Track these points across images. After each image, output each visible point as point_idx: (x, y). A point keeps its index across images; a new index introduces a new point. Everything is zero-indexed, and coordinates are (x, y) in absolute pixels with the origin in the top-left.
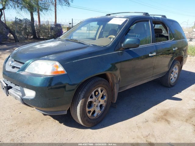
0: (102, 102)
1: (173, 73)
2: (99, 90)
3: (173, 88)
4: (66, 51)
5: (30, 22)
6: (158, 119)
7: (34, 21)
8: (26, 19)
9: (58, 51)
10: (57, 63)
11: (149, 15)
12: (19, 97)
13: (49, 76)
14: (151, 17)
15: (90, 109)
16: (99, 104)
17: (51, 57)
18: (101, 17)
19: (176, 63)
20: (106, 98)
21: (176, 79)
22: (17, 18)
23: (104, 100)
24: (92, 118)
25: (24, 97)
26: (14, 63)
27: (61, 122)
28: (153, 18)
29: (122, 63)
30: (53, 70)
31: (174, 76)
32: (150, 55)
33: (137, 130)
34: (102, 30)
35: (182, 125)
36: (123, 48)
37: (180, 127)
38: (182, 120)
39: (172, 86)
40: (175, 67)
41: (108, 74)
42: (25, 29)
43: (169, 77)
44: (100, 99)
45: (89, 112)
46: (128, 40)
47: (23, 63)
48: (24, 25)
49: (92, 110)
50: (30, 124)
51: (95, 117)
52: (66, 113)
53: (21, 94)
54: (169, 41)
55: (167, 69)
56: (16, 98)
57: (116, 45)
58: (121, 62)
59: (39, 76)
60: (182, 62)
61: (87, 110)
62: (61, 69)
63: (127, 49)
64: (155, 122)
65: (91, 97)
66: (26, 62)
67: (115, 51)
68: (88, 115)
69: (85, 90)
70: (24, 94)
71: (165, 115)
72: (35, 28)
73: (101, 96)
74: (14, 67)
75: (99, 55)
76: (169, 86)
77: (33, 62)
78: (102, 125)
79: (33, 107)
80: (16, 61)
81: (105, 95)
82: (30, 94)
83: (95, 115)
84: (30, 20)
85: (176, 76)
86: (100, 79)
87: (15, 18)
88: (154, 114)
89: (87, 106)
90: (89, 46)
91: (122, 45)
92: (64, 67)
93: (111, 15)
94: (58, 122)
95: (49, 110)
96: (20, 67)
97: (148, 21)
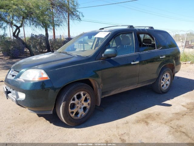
0: (85, 104)
1: (164, 80)
2: (82, 93)
3: (165, 94)
4: (54, 61)
5: (44, 37)
6: (138, 121)
7: (48, 36)
8: (41, 34)
9: (47, 61)
10: (43, 71)
11: (134, 28)
12: (14, 99)
13: (35, 82)
14: (136, 29)
15: (73, 110)
16: (83, 107)
17: (40, 66)
18: (92, 31)
19: (166, 70)
20: (89, 101)
21: (168, 86)
22: (33, 34)
23: (87, 103)
24: (76, 118)
25: (18, 99)
26: (13, 72)
27: (51, 123)
28: (138, 30)
29: (103, 71)
30: (40, 76)
31: (166, 83)
32: (132, 63)
33: (115, 130)
34: (97, 42)
35: (159, 127)
36: (104, 58)
37: (156, 128)
38: (161, 123)
39: (164, 93)
40: (165, 74)
41: (91, 80)
42: (40, 43)
43: (159, 84)
44: (83, 102)
45: (72, 113)
46: (107, 50)
47: (19, 72)
48: (40, 40)
49: (75, 110)
50: (25, 123)
51: (78, 118)
52: (51, 113)
53: (16, 97)
54: (156, 49)
55: (155, 76)
56: (13, 100)
57: (97, 55)
58: (101, 70)
59: (29, 81)
60: (174, 70)
61: (70, 110)
62: (45, 76)
63: (108, 58)
64: (134, 124)
65: (74, 100)
66: (21, 70)
67: (95, 60)
68: (71, 115)
69: (67, 93)
70: (18, 97)
71: (147, 118)
72: (49, 42)
73: (84, 99)
74: (13, 76)
75: (81, 63)
76: (161, 92)
77: (26, 70)
78: (85, 125)
79: (26, 108)
80: (15, 71)
81: (88, 99)
82: (22, 96)
83: (79, 116)
84: (44, 35)
85: (168, 83)
86: (82, 84)
87: (31, 34)
88: (136, 117)
89: (69, 107)
90: (74, 57)
91: (103, 55)
92: (47, 74)
93: (104, 29)
94: (49, 122)
95: (37, 110)
96: (16, 75)
97: (132, 33)
